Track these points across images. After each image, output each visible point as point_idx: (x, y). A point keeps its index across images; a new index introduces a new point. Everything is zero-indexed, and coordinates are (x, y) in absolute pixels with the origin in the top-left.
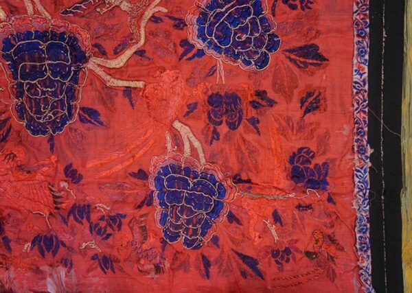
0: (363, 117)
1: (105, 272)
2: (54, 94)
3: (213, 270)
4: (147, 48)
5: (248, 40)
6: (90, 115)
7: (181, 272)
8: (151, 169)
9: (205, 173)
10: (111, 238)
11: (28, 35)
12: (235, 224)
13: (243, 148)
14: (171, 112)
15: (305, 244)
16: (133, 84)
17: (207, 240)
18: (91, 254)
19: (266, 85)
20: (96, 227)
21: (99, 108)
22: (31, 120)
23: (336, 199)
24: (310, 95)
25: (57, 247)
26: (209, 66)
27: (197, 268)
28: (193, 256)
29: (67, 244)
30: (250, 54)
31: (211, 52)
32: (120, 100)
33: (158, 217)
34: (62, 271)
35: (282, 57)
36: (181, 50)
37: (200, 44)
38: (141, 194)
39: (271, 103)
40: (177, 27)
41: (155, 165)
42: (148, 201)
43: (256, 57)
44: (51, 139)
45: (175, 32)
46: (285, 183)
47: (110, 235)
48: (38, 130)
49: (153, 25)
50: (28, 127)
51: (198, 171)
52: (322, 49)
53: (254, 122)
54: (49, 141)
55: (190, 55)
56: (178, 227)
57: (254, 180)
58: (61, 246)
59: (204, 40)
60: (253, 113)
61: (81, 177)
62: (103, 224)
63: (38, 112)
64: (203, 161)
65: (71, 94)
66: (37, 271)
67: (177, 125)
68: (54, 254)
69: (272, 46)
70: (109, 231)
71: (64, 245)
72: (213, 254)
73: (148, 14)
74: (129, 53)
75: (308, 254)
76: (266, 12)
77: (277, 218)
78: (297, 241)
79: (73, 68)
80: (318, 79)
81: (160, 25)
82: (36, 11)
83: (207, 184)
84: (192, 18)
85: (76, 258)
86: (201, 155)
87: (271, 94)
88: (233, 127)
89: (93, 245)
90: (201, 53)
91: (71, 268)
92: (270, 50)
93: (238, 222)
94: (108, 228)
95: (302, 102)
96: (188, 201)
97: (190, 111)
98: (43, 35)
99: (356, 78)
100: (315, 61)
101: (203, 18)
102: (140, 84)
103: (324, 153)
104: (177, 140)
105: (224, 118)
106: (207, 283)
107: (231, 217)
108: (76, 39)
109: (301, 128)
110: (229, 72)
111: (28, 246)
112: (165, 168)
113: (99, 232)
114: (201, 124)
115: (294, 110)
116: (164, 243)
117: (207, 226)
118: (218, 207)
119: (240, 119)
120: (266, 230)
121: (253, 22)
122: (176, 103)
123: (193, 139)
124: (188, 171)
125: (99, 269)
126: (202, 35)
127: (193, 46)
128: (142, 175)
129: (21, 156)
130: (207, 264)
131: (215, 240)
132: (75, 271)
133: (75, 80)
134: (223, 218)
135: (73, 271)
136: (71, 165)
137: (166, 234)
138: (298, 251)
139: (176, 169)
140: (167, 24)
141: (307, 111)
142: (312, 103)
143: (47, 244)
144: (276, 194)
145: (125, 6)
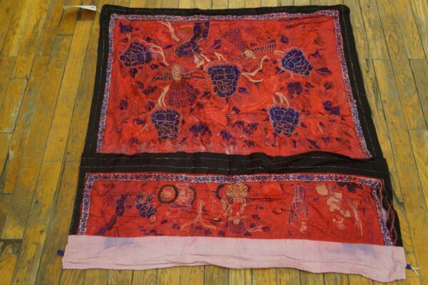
0: (350, 90)
1: (250, 147)
2: (228, 85)
3: (297, 144)
4: (263, 70)
5: (301, 67)
6: (243, 90)
7: (283, 145)
9: (290, 109)
10: (252, 134)
11: (218, 67)
12: (304, 128)
13: (304, 100)
14: (274, 89)
15: (335, 134)
16: (258, 81)
17: (293, 133)
18: (243, 140)
19: (310, 81)
21: (247, 88)
22: (219, 92)
23: (345, 118)
24: (327, 84)
25: (229, 137)
26: (287, 75)
27: (290, 143)
28: (288, 139)
30: (302, 71)
31: (288, 70)
32: (254, 87)
33: (272, 124)
34: (231, 148)
35: (314, 72)
36: (276, 71)
37: (283, 69)
38: (264, 117)
39: (313, 87)
40: (274, 63)
41: (269, 107)
42: (268, 119)
43: (305, 72)
44: (227, 99)
45: (273, 65)
46: (323, 111)
48: (222, 95)
49: (265, 63)
50: (218, 94)
51: (287, 108)
52: (329, 69)
53: (307, 91)
55: (279, 72)
56: (281, 128)
57: (310, 110)
59: (285, 67)
60: (305, 88)
61: (240, 111)
62: (249, 128)
64: (289, 105)
65: (235, 84)
66: (222, 144)
67: (277, 93)
68: (228, 140)
69: (310, 68)
70: (251, 131)
71: (232, 137)
72: (296, 138)
73: (263, 59)
74: (256, 71)
75: (337, 139)
76: (306, 59)
77: (321, 124)
78: (331, 134)
79: (235, 76)
80: (330, 79)
81: (268, 62)
82: (222, 59)
83: (291, 112)
84: (279, 60)
85: (238, 142)
86: (288, 103)
87: (312, 84)
88: (298, 94)
89: (244, 136)
90: (283, 71)
91: (235, 145)
92: (310, 70)
93: (306, 127)
95: (325, 86)
96: (284, 119)
97: (281, 89)
99: (344, 78)
100: (327, 73)
101: (283, 60)
103: (337, 103)
104: (277, 98)
105: (295, 91)
106: (294, 149)
107: (303, 125)
108: (236, 67)
109: (326, 94)
110: (295, 76)
111: (219, 134)
112: (274, 108)
113: (247, 132)
114: (287, 92)
115: (323, 89)
116: (275, 135)
117: (292, 129)
118: (296, 122)
119: (302, 90)
120: (318, 129)
121: (302, 62)
122: (275, 86)
123: (284, 97)
124: (283, 109)
125: (247, 146)
126: (283, 65)
127: (280, 69)
128: (264, 110)
129: (215, 104)
130: (295, 142)
131: (296, 134)
132: (237, 147)
133: (237, 79)
134: (299, 125)
136: (235, 107)
137: (276, 131)
138: (332, 138)
139: (278, 108)
140: (271, 62)
141: (327, 89)
142: (329, 86)
143: (225, 135)
144: (319, 116)
145: (254, 57)
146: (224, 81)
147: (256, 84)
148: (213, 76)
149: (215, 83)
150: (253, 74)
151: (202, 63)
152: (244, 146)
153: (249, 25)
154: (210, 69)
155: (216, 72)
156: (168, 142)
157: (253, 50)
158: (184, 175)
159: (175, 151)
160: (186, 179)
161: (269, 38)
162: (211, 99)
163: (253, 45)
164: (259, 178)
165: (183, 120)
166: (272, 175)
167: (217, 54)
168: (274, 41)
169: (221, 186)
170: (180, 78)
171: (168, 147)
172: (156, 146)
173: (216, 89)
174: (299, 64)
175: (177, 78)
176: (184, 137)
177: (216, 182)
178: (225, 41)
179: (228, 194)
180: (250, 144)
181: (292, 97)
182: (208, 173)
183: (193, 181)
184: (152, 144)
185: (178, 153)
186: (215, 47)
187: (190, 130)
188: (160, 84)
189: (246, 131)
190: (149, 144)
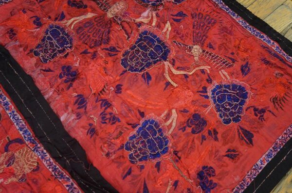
0: (249, 181)
1: (87, 134)
2: (143, 60)
3: (129, 178)
4: (190, 77)
5: (229, 110)
6: (148, 77)
7: (116, 165)
8: (147, 116)
9: (167, 137)
10: (105, 124)
11: (155, 36)
12: (156, 169)
13: (190, 143)
14: (176, 105)
16: (172, 83)
17: (140, 164)
18: (91, 122)
19: (220, 131)
20: (104, 115)
21: (153, 78)
22: (126, 59)
24: (234, 151)
25: (82, 107)
26: (206, 104)
27: (124, 170)
28: (127, 164)
29: (87, 110)
30: (225, 115)
31: (211, 100)
32: (162, 84)
33: (131, 134)
34: (73, 117)
35: (236, 127)
36: (201, 89)
37: (210, 94)
38: (134, 120)
39: (216, 139)
40: (207, 80)
41: (151, 116)
42: (134, 126)
43: (226, 118)
45: (205, 82)
46: (193, 172)
47: (106, 123)
49: (200, 73)
50: (122, 60)
51: (164, 134)
52: (254, 139)
53: (204, 138)
54: (123, 71)
55: (202, 94)
56: (134, 147)
57: (182, 159)
58: (84, 108)
59: (213, 94)
60: (206, 133)
61: (120, 92)
62: (108, 116)
63: (131, 59)
64: (170, 132)
65: (149, 65)
66: (67, 106)
67: (174, 111)
68: (78, 108)
69: (236, 120)
70: (107, 121)
71: (85, 109)
72: (136, 171)
73: (202, 68)
74: (182, 72)
76: (244, 107)
77: (176, 184)
79: (158, 58)
80: (243, 149)
81: (203, 75)
82: (166, 33)
83: (162, 142)
84: (216, 83)
85: (84, 117)
86: (172, 130)
87: (219, 136)
88: (193, 132)
89: (96, 120)
90: (207, 97)
91: (78, 119)
92: (233, 120)
93: (159, 170)
94: (108, 120)
95: (229, 151)
96: (149, 141)
97: (183, 111)
98: (159, 41)
99: (259, 163)
100: (247, 141)
101: (219, 87)
102: (175, 85)
103: (220, 179)
104: (168, 116)
105: (193, 126)
106: (121, 181)
107: (158, 165)
108: (169, 52)
109: (219, 160)
110: (211, 112)
111: (75, 94)
112: (153, 121)
113: (103, 118)
114: (183, 120)
115: (223, 151)
116: (122, 147)
117: (145, 158)
118: (157, 155)
119: (200, 132)
120: (166, 185)
121: (236, 106)
122: (181, 103)
123: (175, 121)
124: (160, 130)
125: (87, 131)
126: (213, 91)
127: (206, 92)
128: (142, 114)
129: (110, 65)
130: (129, 173)
131: (142, 167)
132: (78, 122)
133: (155, 63)
134: (155, 161)
135: (78, 121)
136: (122, 85)
137: (126, 144)
139: (157, 125)
140: (205, 77)
141: (228, 156)
142: (232, 155)
143: (81, 101)
144: (185, 173)
145: (196, 58)
146: (143, 54)
147: (168, 84)
148: (140, 40)
149: (132, 48)
150: (175, 72)
151: (146, 21)
152: (83, 127)
153: (229, 26)
154: (145, 33)
155: (147, 39)
156: (34, 60)
157: (204, 51)
158: (7, 99)
159: (28, 72)
160: (6, 104)
161: (233, 53)
162: (110, 59)
163: (211, 46)
164: (55, 170)
165: (68, 54)
166: (71, 180)
167: (168, 25)
168: (234, 61)
169: (20, 141)
170: (111, 17)
171: (29, 64)
172: (22, 54)
173: (126, 53)
174: (230, 105)
175: (110, 15)
176: (52, 69)
177: (21, 133)
178: (188, 20)
179: (17, 154)
180: (92, 131)
181: (184, 129)
182: (27, 118)
183: (8, 112)
184: (21, 49)
185: (30, 76)
186: (175, 17)
187: (63, 68)
188: (91, 7)
189: (103, 116)
190: (21, 46)
